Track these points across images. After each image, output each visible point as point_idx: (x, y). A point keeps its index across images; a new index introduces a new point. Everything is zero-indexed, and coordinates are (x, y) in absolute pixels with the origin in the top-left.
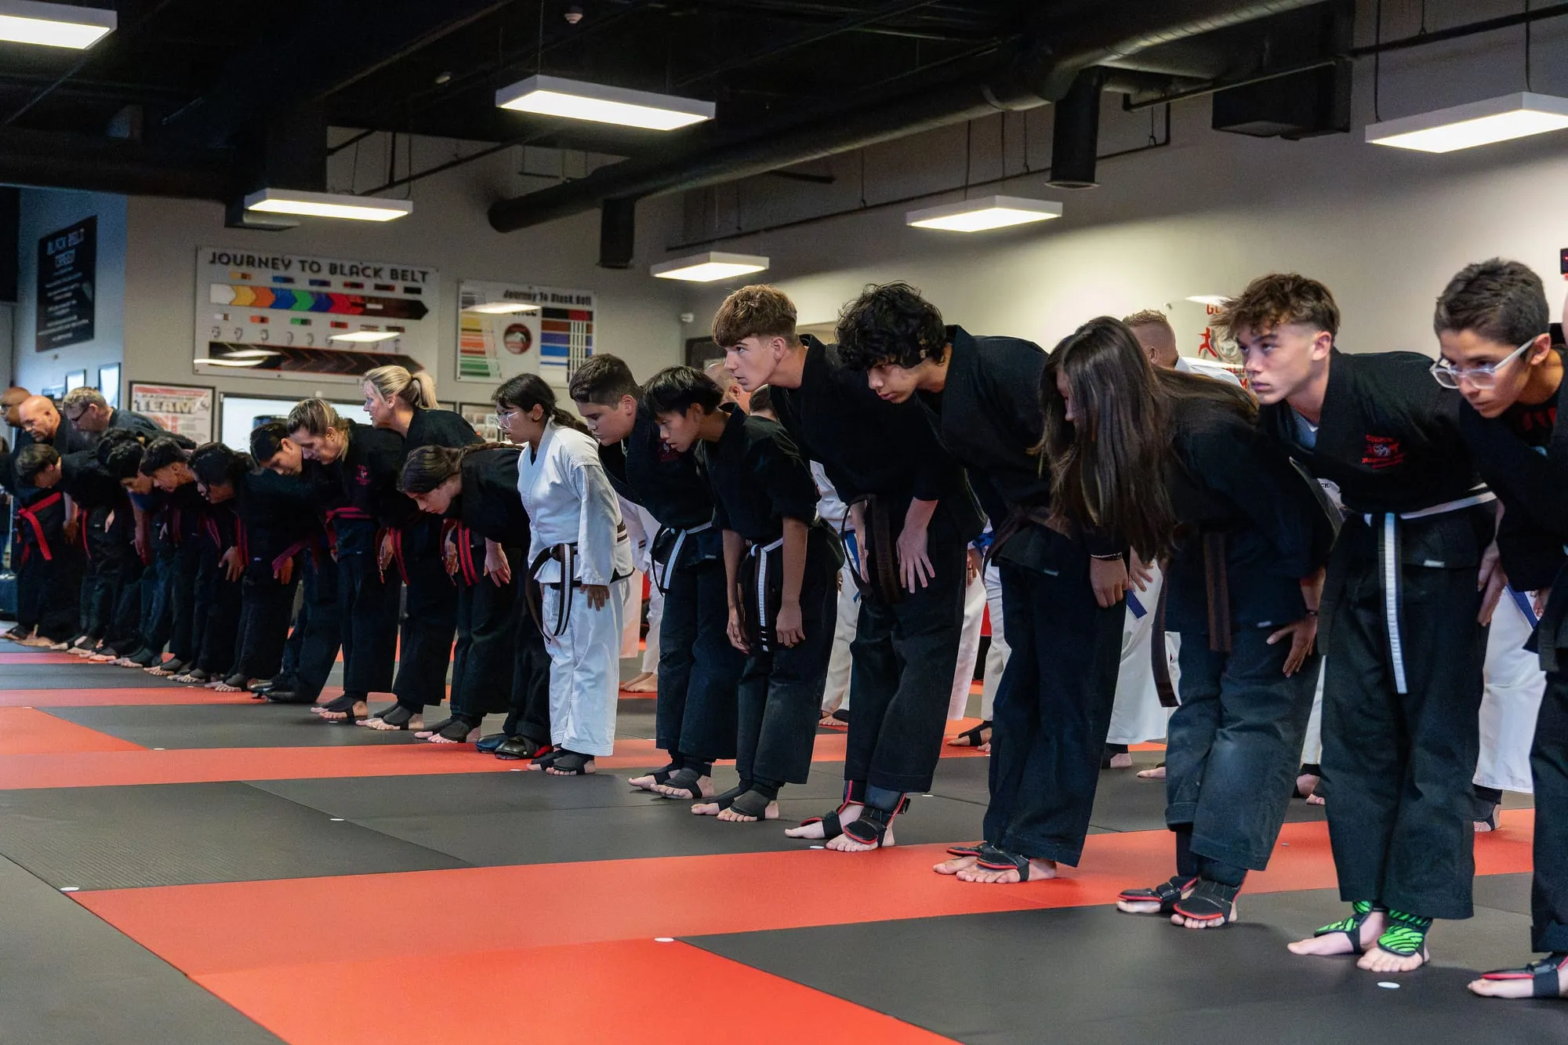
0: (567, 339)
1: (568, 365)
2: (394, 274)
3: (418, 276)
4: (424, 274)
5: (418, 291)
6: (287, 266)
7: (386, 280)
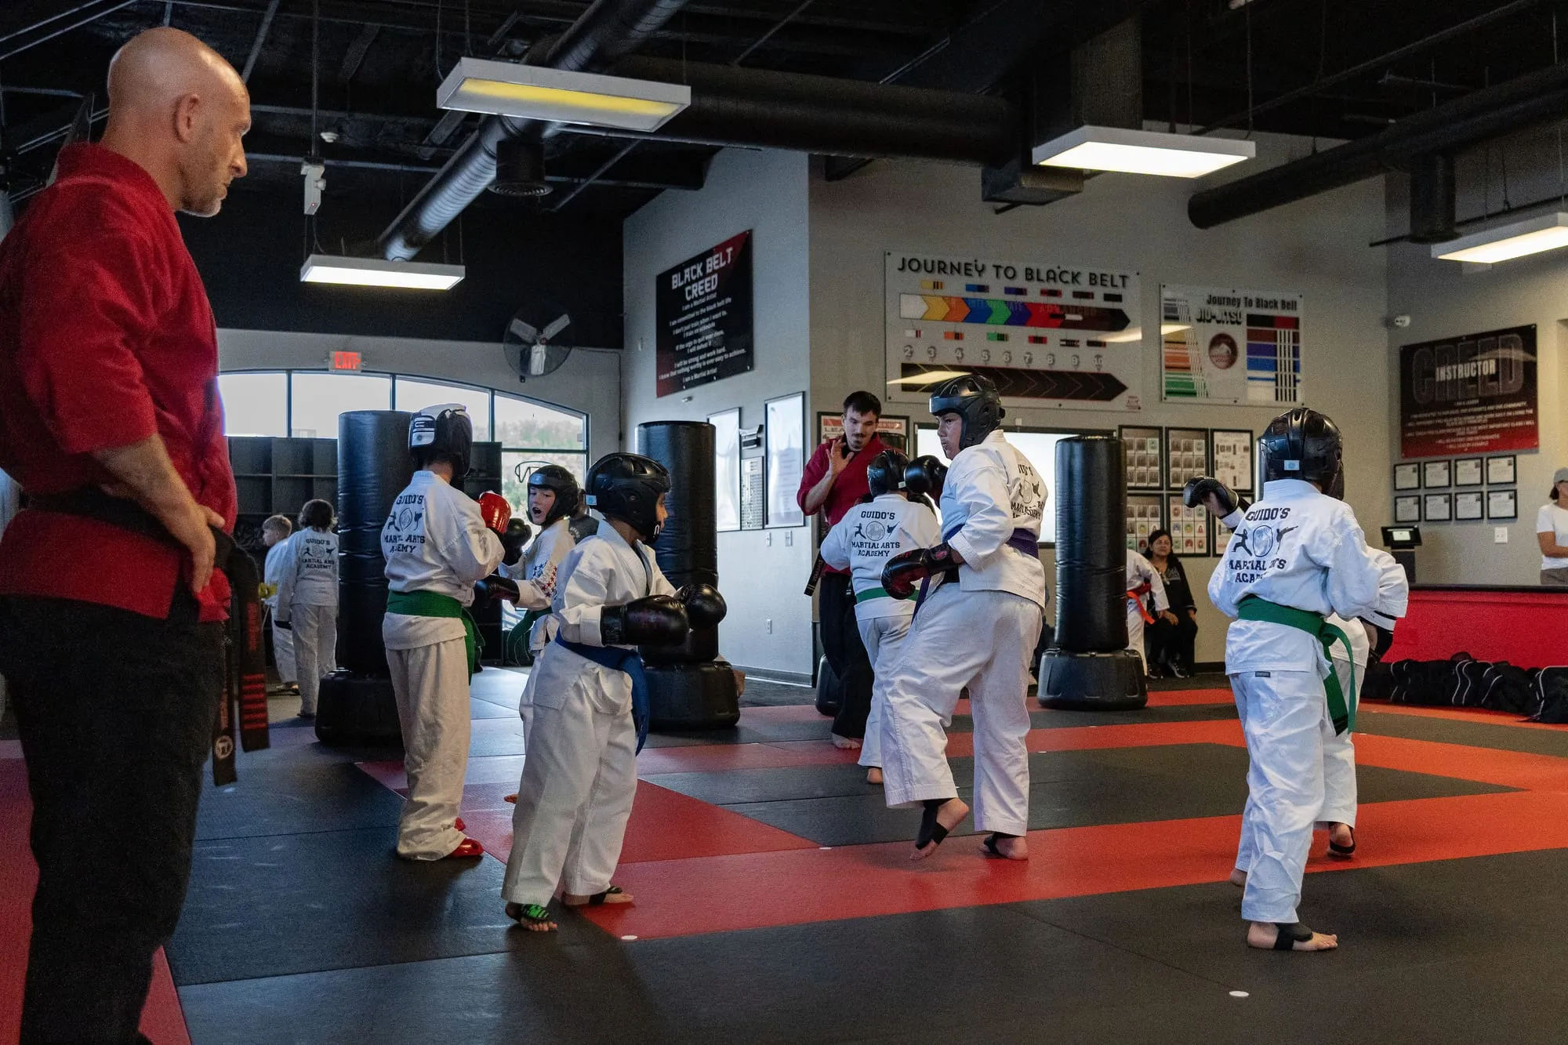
0: (1273, 351)
1: (1276, 380)
2: (1093, 279)
3: (1118, 281)
4: (1123, 277)
5: (1118, 298)
6: (981, 272)
7: (1084, 285)
